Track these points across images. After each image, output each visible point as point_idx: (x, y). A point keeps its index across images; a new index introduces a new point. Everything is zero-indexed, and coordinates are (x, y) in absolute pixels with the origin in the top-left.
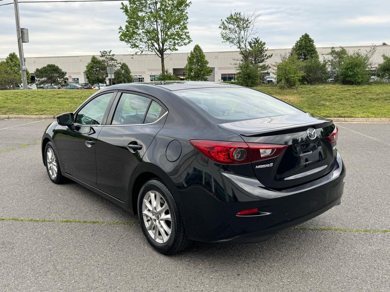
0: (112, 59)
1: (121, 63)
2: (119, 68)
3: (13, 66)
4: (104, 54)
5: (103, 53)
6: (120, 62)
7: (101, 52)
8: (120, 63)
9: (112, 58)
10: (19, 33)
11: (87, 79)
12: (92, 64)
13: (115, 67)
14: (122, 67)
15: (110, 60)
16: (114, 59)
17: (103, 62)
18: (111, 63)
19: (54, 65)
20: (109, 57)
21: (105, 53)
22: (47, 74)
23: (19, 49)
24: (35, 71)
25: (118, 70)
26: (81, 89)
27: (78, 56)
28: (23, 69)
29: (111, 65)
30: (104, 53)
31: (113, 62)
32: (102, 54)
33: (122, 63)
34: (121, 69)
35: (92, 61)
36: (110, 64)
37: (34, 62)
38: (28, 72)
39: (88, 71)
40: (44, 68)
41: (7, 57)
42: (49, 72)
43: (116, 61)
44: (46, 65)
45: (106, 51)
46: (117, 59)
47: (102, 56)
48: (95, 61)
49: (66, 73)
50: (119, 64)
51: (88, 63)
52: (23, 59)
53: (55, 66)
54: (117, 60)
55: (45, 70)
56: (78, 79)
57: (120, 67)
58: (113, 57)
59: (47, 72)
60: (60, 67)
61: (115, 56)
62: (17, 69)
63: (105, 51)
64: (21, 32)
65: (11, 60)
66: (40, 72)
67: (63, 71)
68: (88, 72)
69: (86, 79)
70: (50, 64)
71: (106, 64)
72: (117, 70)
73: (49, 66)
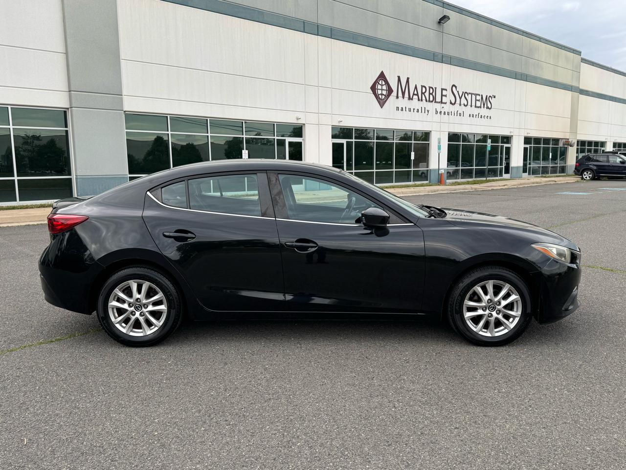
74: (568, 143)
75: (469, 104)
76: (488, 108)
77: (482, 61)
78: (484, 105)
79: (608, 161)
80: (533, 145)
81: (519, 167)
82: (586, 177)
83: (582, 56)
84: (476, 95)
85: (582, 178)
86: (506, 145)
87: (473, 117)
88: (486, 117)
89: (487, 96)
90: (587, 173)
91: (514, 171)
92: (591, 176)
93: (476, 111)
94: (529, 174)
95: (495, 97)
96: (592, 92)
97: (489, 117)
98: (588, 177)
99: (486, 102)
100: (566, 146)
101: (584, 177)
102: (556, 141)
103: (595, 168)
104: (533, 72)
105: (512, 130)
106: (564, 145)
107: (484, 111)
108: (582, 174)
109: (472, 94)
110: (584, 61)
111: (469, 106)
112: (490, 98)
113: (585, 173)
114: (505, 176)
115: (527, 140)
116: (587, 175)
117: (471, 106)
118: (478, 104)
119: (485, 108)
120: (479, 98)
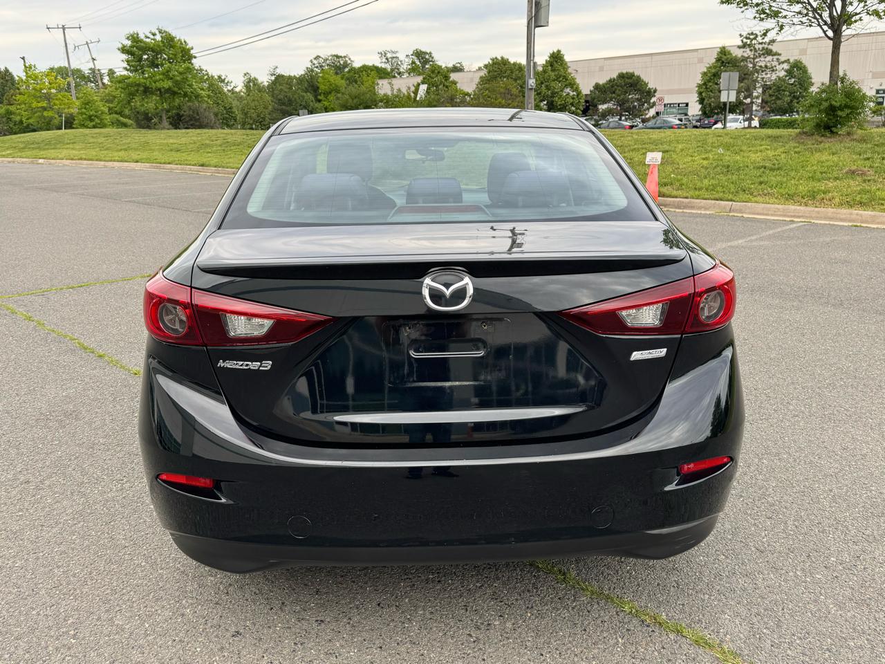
0: (769, 52)
1: (789, 60)
2: (782, 74)
3: (554, 80)
4: (749, 41)
5: (747, 38)
6: (786, 59)
7: (741, 36)
8: (787, 61)
9: (767, 48)
10: (532, 7)
11: (700, 103)
12: (715, 67)
13: (773, 71)
14: (790, 73)
15: (763, 54)
16: (771, 51)
17: (742, 60)
18: (761, 62)
19: (631, 74)
20: (761, 46)
21: (752, 37)
22: (614, 95)
23: (528, 43)
24: (592, 89)
25: (779, 79)
26: (679, 128)
27: (697, 50)
28: (530, 87)
29: (761, 67)
30: (749, 38)
31: (769, 58)
32: (745, 40)
33: (791, 61)
34: (786, 76)
35: (718, 60)
36: (760, 64)
37: (601, 69)
38: (580, 92)
39: (705, 84)
40: (610, 81)
41: (546, 61)
42: (619, 90)
43: (775, 57)
44: (615, 75)
45: (754, 32)
46: (780, 52)
47: (744, 46)
48: (724, 58)
49: (655, 91)
50: (783, 63)
51: (708, 66)
52: (532, 64)
53: (634, 75)
54: (780, 55)
55: (612, 87)
56: (687, 105)
57: (786, 71)
58: (770, 47)
59: (616, 89)
60: (645, 78)
61: (775, 44)
62: (560, 85)
63: (752, 34)
64: (536, 5)
65: (551, 66)
66: (602, 91)
67: (651, 86)
68: (704, 87)
69: (698, 103)
70: (624, 72)
71: (751, 65)
72: (776, 79)
73: (621, 76)
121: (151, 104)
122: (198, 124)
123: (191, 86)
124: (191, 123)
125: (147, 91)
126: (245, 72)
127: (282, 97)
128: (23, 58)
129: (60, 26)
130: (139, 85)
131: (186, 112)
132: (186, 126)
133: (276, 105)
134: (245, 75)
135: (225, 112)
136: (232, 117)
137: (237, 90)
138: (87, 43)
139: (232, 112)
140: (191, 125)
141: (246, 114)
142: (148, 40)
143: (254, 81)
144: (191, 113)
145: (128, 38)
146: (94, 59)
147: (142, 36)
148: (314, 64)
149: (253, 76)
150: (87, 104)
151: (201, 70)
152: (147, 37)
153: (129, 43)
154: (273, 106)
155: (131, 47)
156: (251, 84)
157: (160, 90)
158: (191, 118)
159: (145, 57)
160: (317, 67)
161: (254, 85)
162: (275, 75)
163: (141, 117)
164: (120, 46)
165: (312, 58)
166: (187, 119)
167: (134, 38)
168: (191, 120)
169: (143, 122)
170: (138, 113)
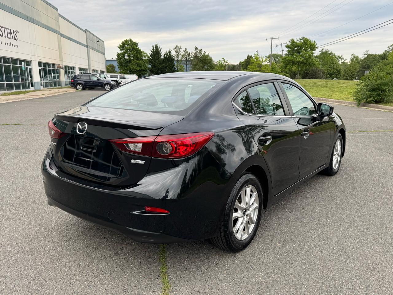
74: (60, 67)
75: (4, 35)
76: (15, 39)
77: (6, 4)
78: (13, 37)
79: (90, 79)
80: (43, 68)
81: (39, 82)
82: (79, 89)
83: (59, 12)
84: (7, 29)
85: (77, 89)
86: (29, 67)
87: (7, 45)
88: (15, 46)
89: (13, 31)
90: (79, 86)
91: (36, 85)
92: (82, 87)
93: (9, 41)
94: (44, 87)
95: (18, 32)
96: (66, 36)
97: (17, 46)
98: (80, 88)
99: (13, 34)
100: (59, 69)
101: (78, 88)
102: (54, 65)
103: (84, 83)
104: (36, 18)
105: (31, 56)
106: (58, 68)
107: (13, 41)
108: (76, 87)
109: (4, 28)
110: (60, 15)
111: (4, 37)
112: (16, 32)
113: (78, 86)
114: (32, 88)
115: (40, 64)
116: (80, 87)
117: (5, 37)
118: (9, 36)
119: (14, 39)
120: (9, 31)
121: (294, 68)
122: (314, 77)
123: (312, 60)
124: (311, 76)
125: (294, 63)
126: (353, 54)
127: (365, 65)
128: (257, 51)
129: (271, 38)
130: (290, 60)
131: (310, 72)
132: (309, 78)
133: (361, 69)
134: (352, 55)
135: (336, 72)
136: (339, 74)
137: (346, 62)
138: (281, 44)
139: (340, 72)
140: (311, 77)
141: (345, 72)
142: (298, 42)
143: (357, 58)
144: (312, 72)
145: (290, 41)
146: (283, 50)
147: (295, 40)
148: (390, 49)
149: (356, 55)
150: (273, 69)
151: (332, 53)
152: (297, 41)
153: (289, 43)
154: (360, 69)
155: (291, 45)
156: (355, 59)
157: (298, 62)
158: (312, 74)
159: (296, 49)
160: (391, 50)
161: (356, 59)
162: (366, 54)
163: (292, 74)
164: (286, 45)
165: (389, 46)
166: (310, 75)
167: (293, 41)
168: (312, 75)
169: (293, 76)
170: (292, 72)
